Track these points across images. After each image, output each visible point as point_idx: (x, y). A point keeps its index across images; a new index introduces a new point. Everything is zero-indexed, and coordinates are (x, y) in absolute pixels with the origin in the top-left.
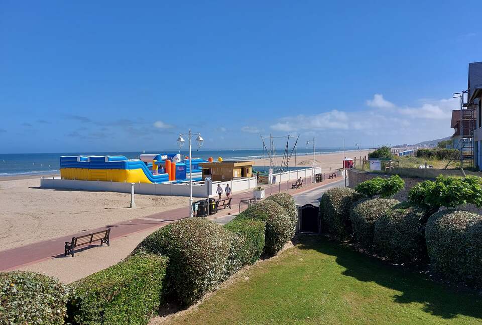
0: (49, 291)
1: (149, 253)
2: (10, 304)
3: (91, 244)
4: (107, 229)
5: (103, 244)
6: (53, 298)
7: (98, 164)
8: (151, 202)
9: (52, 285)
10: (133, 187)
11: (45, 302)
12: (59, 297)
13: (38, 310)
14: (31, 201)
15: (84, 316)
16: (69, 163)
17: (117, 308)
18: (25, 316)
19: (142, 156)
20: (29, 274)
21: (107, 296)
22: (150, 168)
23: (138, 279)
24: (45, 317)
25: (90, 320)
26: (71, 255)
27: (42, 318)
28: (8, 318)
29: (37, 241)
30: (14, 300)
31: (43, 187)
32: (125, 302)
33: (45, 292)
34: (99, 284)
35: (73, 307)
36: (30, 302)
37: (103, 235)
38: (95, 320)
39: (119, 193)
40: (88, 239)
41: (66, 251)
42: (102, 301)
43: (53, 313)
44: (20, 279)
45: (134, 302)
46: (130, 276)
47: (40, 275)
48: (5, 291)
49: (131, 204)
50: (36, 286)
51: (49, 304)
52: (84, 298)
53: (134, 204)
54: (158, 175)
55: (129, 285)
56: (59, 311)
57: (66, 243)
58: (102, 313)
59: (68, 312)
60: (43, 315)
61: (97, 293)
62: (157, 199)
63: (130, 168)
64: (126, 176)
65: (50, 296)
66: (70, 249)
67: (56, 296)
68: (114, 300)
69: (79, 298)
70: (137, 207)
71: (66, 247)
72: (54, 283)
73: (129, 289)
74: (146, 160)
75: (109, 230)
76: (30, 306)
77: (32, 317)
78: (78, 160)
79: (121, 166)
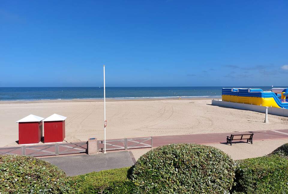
0: (227, 161)
1: (286, 155)
2: (209, 162)
3: (241, 141)
4: (251, 133)
5: (249, 142)
6: (228, 166)
7: (244, 93)
8: (280, 121)
9: (228, 158)
10: (267, 109)
11: (224, 166)
12: (231, 166)
13: (221, 170)
14: (208, 112)
15: (245, 181)
16: (227, 92)
17: (264, 184)
18: (216, 171)
19: (273, 89)
20: (217, 150)
21: (258, 174)
22: (280, 98)
23: (279, 171)
24: (224, 175)
25: (248, 185)
26: (230, 144)
27: (223, 175)
28: (208, 169)
29: (211, 133)
30: (211, 161)
31: (213, 104)
32: (269, 182)
33: (225, 161)
34: (253, 165)
35: (239, 175)
36: (218, 164)
37: (249, 137)
38: (250, 186)
39: (256, 112)
40: (240, 137)
41: (227, 141)
42: (255, 177)
43: (228, 174)
44: (213, 151)
45: (276, 185)
46: (273, 167)
47: (222, 152)
48: (207, 155)
49: (265, 121)
50: (220, 156)
51: (226, 168)
52: (245, 171)
53: (267, 120)
54: (285, 103)
55: (273, 173)
56: (231, 174)
57: (228, 137)
58: (255, 184)
59: (236, 176)
60: (223, 173)
61: (253, 171)
62: (285, 120)
63: (265, 97)
64: (262, 102)
65: (227, 164)
66: (230, 140)
67: (230, 165)
68: (263, 178)
69: (242, 170)
70: (269, 123)
71: (228, 139)
72: (229, 158)
73: (273, 175)
74: (276, 92)
75: (253, 134)
76: (217, 166)
77: (219, 172)
78: (232, 91)
79: (259, 95)
